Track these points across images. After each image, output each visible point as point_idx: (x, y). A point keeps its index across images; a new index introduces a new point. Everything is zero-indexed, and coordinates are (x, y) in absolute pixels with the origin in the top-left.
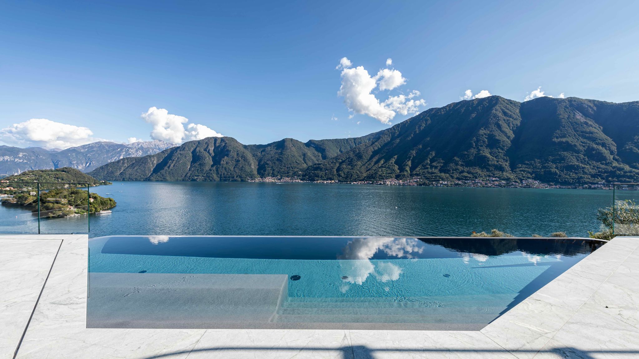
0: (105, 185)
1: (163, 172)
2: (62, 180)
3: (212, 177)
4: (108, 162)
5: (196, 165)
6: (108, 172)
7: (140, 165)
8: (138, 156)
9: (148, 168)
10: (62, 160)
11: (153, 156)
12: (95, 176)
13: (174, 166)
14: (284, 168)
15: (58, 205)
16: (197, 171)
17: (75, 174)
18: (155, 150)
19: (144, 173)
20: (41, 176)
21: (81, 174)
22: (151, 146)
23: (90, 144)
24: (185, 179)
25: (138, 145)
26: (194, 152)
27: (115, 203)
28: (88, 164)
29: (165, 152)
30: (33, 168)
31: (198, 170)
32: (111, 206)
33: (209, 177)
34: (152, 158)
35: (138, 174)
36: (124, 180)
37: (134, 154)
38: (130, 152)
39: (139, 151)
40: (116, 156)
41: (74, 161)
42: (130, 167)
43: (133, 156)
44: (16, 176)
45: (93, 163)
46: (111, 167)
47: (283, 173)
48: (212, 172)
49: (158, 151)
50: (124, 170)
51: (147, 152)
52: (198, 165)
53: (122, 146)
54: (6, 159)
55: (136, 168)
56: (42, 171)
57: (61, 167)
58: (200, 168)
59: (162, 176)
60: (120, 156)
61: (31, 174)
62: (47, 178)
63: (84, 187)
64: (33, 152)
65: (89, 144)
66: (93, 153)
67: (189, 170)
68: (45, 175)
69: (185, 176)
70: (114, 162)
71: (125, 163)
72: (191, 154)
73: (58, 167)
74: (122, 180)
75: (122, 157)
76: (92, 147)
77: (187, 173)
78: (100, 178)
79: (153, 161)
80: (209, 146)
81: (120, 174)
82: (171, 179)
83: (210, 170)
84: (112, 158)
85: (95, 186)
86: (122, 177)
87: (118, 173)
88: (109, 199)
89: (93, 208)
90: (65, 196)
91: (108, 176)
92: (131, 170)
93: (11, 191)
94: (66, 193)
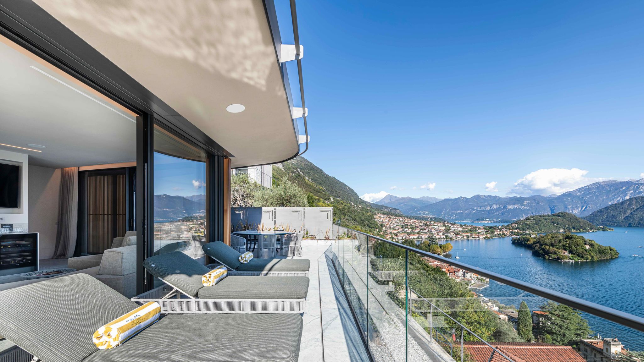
2: (558, 224)
4: (608, 204)
6: (608, 216)
10: (558, 205)
12: (592, 220)
15: (553, 248)
17: (570, 218)
20: (540, 221)
21: (576, 219)
27: (617, 253)
30: (534, 214)
32: (612, 257)
36: (630, 226)
38: (641, 190)
41: (570, 205)
42: (640, 210)
44: (522, 220)
45: (589, 206)
46: (612, 210)
50: (631, 213)
53: (628, 184)
54: (516, 207)
56: (541, 216)
57: (556, 212)
61: (532, 219)
62: (544, 222)
63: (579, 232)
64: (534, 199)
65: (585, 187)
66: (590, 196)
68: (542, 220)
70: (616, 204)
71: (632, 204)
73: (554, 212)
74: (628, 226)
75: (627, 198)
76: (589, 189)
78: (598, 223)
81: (624, 219)
84: (613, 199)
85: (591, 231)
86: (627, 222)
87: (622, 217)
88: (609, 248)
89: (589, 256)
90: (560, 240)
91: (608, 221)
92: (642, 213)
93: (518, 233)
94: (561, 238)
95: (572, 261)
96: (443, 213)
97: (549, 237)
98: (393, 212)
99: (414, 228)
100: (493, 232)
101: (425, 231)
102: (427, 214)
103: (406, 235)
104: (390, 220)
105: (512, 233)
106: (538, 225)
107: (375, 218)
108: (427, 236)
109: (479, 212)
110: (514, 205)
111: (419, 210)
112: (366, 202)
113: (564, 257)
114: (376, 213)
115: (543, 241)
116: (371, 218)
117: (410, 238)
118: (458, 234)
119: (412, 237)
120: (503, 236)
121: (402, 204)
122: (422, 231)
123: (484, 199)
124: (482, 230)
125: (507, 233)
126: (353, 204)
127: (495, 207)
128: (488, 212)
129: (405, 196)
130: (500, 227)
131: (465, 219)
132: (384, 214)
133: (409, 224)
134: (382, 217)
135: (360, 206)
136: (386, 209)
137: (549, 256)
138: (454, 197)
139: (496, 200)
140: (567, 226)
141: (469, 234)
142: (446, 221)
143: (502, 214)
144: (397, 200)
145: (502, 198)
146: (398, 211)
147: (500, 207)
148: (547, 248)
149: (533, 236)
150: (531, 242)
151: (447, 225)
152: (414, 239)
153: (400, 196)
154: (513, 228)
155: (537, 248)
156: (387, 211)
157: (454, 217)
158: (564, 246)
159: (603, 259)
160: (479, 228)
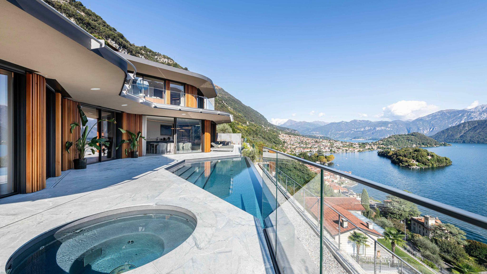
0: (444, 146)
2: (412, 141)
4: (449, 126)
6: (448, 135)
7: (484, 127)
8: (481, 119)
10: (413, 127)
12: (437, 138)
15: (406, 158)
17: (421, 137)
20: (399, 139)
21: (425, 137)
23: (433, 114)
25: (482, 108)
27: (450, 162)
28: (432, 129)
30: (395, 133)
32: (447, 164)
35: (481, 136)
36: (464, 142)
37: (477, 117)
38: (473, 116)
39: (484, 114)
40: (457, 121)
41: (421, 127)
42: (471, 130)
43: (476, 119)
44: (386, 138)
45: (435, 128)
46: (451, 131)
50: (465, 133)
53: (463, 112)
54: (382, 129)
55: (478, 131)
56: (400, 135)
57: (411, 132)
60: (461, 120)
61: (393, 137)
62: (402, 140)
63: (426, 147)
64: (396, 123)
66: (436, 120)
68: (401, 138)
70: (454, 127)
71: (465, 127)
74: (462, 142)
75: (463, 122)
76: (435, 116)
78: (441, 140)
81: (460, 137)
84: (452, 123)
85: (435, 146)
86: (462, 140)
87: (458, 136)
88: (445, 158)
89: (430, 164)
90: (411, 152)
91: (449, 139)
92: (472, 133)
93: (383, 147)
94: (411, 151)
95: (418, 167)
96: (330, 133)
97: (403, 151)
98: (293, 132)
99: (308, 144)
100: (364, 147)
101: (315, 146)
102: (318, 134)
103: (302, 149)
104: (290, 138)
105: (378, 148)
106: (397, 142)
107: (279, 137)
108: (317, 150)
109: (356, 133)
110: (381, 127)
111: (312, 131)
112: (273, 125)
113: (413, 165)
114: (281, 133)
115: (399, 153)
116: (277, 137)
117: (305, 151)
118: (339, 148)
119: (306, 150)
120: (372, 150)
121: (300, 126)
122: (313, 146)
123: (359, 123)
124: (357, 146)
125: (375, 147)
126: (263, 127)
127: (367, 128)
128: (363, 132)
129: (302, 121)
130: (370, 143)
131: (346, 137)
132: (286, 134)
133: (304, 141)
134: (285, 136)
135: (268, 128)
136: (288, 130)
137: (403, 164)
138: (337, 121)
139: (368, 123)
140: (418, 142)
141: (347, 149)
142: (331, 139)
143: (373, 133)
144: (296, 124)
145: (373, 122)
146: (297, 131)
147: (371, 129)
148: (401, 158)
149: (393, 149)
150: (391, 154)
151: (331, 142)
152: (307, 152)
153: (298, 120)
154: (379, 144)
155: (394, 158)
156: (289, 132)
157: (337, 136)
158: (413, 156)
159: (440, 166)
160: (355, 144)
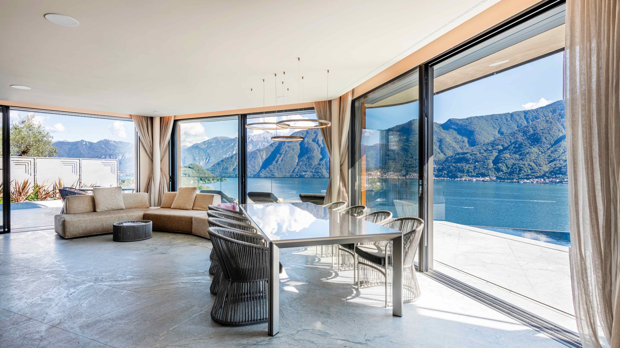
1: (271, 167)
3: (321, 173)
5: (304, 158)
6: (223, 167)
7: (251, 160)
9: (258, 163)
11: (262, 150)
12: (213, 172)
13: (282, 160)
14: (410, 159)
16: (306, 166)
17: (198, 170)
18: (263, 143)
19: (254, 169)
21: (202, 170)
22: (260, 139)
23: (209, 140)
24: (293, 175)
26: (302, 144)
28: (208, 160)
29: (273, 145)
31: (306, 164)
33: (318, 173)
34: (261, 152)
39: (250, 145)
40: (230, 151)
41: (197, 157)
45: (211, 159)
46: (225, 162)
47: (409, 167)
48: (321, 166)
49: (267, 145)
50: (237, 166)
51: (256, 146)
52: (306, 159)
57: (187, 163)
58: (309, 162)
59: (270, 172)
60: (233, 151)
66: (211, 149)
67: (297, 165)
69: (293, 171)
70: (228, 158)
72: (299, 147)
74: (235, 176)
75: (235, 152)
76: (211, 143)
77: (295, 168)
78: (217, 174)
79: (262, 155)
80: (318, 136)
81: (233, 170)
82: (278, 175)
83: (319, 164)
84: (226, 153)
91: (224, 173)
